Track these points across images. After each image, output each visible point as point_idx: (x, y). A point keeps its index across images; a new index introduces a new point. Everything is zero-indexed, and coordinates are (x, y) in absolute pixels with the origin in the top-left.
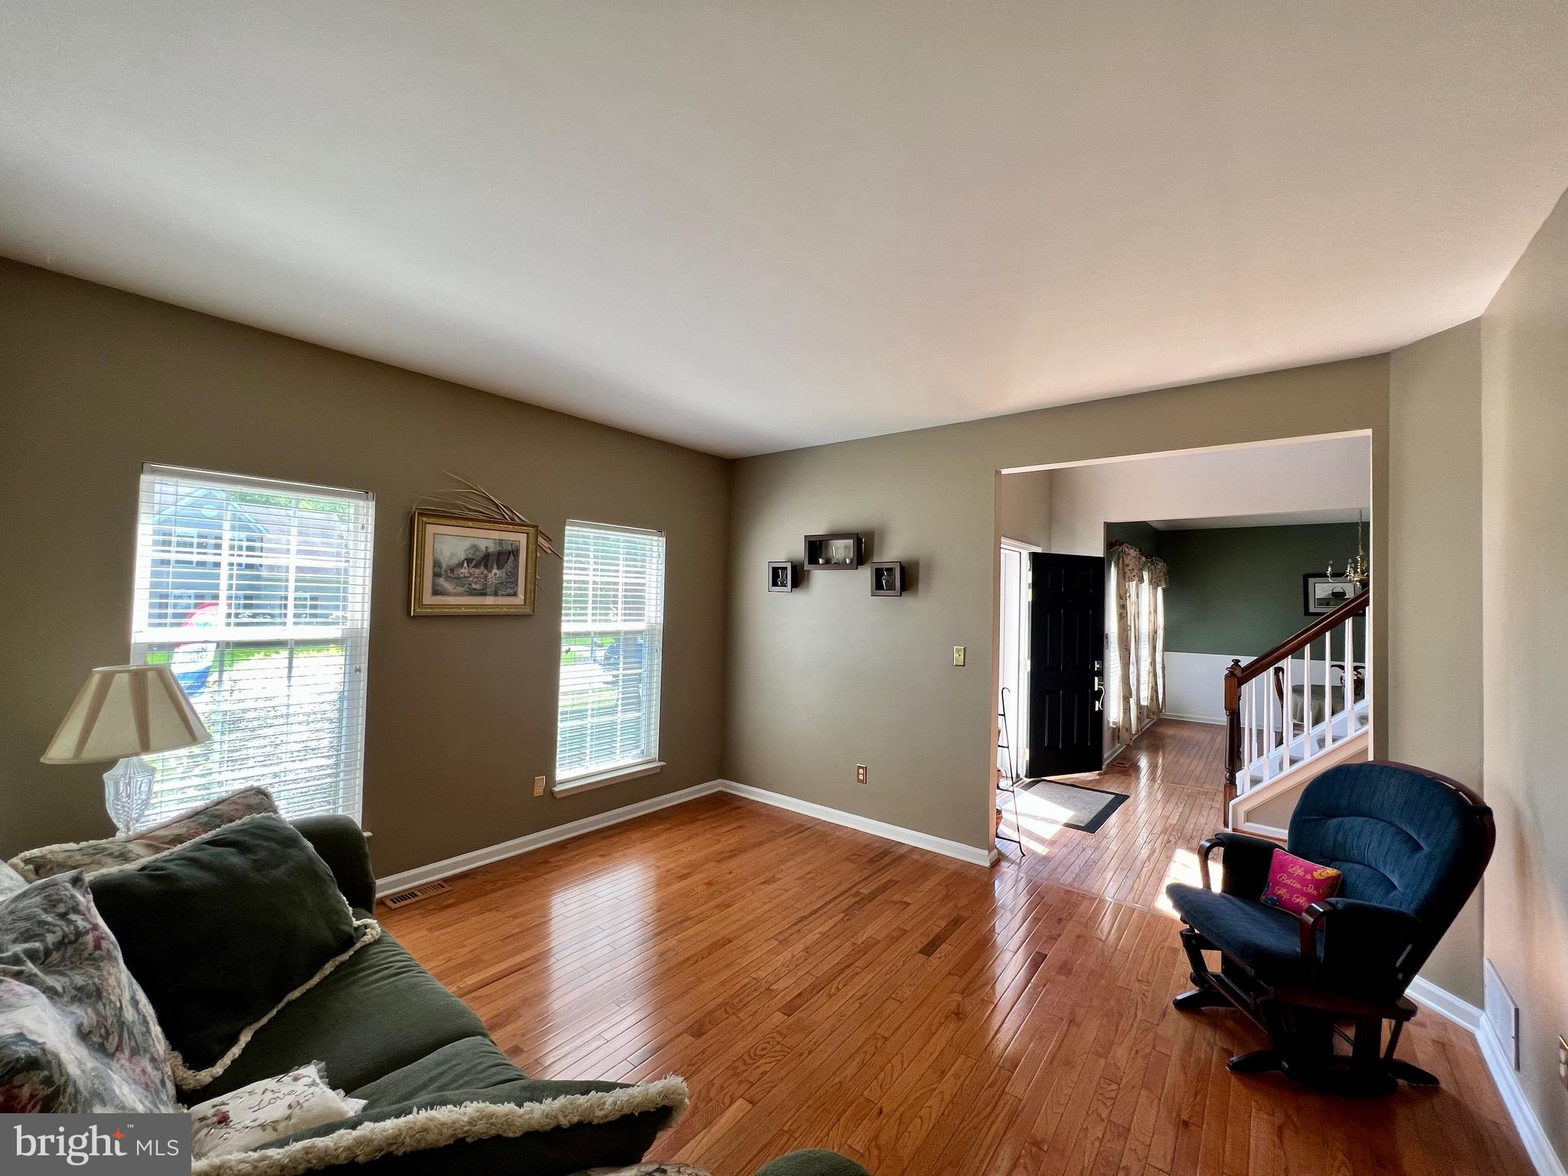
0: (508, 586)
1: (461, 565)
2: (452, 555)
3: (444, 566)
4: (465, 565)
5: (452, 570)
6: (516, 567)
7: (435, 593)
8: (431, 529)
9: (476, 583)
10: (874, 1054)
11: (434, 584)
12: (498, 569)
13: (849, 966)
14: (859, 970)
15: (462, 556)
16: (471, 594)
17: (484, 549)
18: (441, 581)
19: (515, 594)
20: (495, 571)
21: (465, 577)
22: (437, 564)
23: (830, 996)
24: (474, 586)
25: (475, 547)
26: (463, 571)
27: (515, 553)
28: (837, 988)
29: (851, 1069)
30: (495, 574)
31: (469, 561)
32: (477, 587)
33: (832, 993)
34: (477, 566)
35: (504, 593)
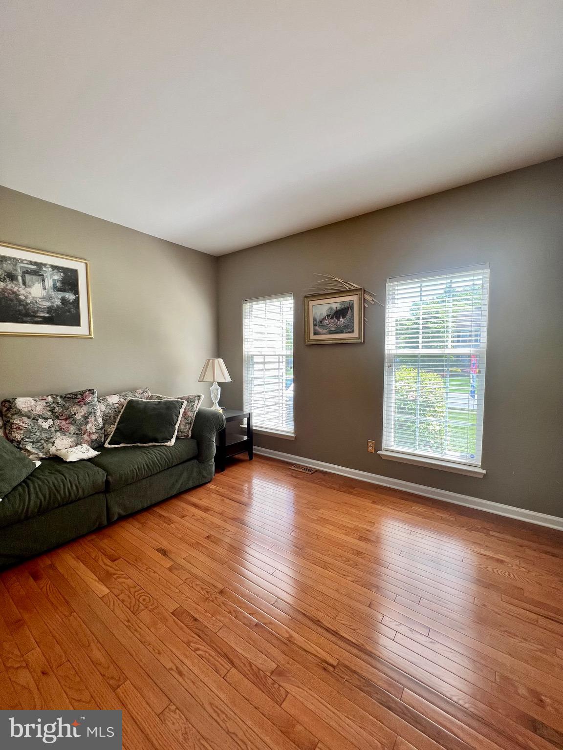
0: (349, 328)
1: (325, 319)
2: (321, 314)
3: (318, 320)
4: (327, 318)
5: (321, 322)
6: (353, 316)
7: (315, 334)
8: (311, 303)
9: (332, 327)
10: (103, 676)
11: (314, 330)
12: (343, 318)
13: (232, 663)
14: (223, 672)
15: (325, 314)
16: (330, 333)
17: (335, 309)
18: (317, 328)
19: (353, 332)
20: (341, 319)
21: (327, 325)
22: (314, 320)
23: (188, 644)
24: (331, 329)
25: (331, 309)
26: (326, 321)
27: (351, 307)
28: (198, 649)
29: (98, 654)
30: (341, 321)
31: (328, 316)
32: (333, 329)
33: (192, 644)
34: (332, 318)
35: (347, 331)
